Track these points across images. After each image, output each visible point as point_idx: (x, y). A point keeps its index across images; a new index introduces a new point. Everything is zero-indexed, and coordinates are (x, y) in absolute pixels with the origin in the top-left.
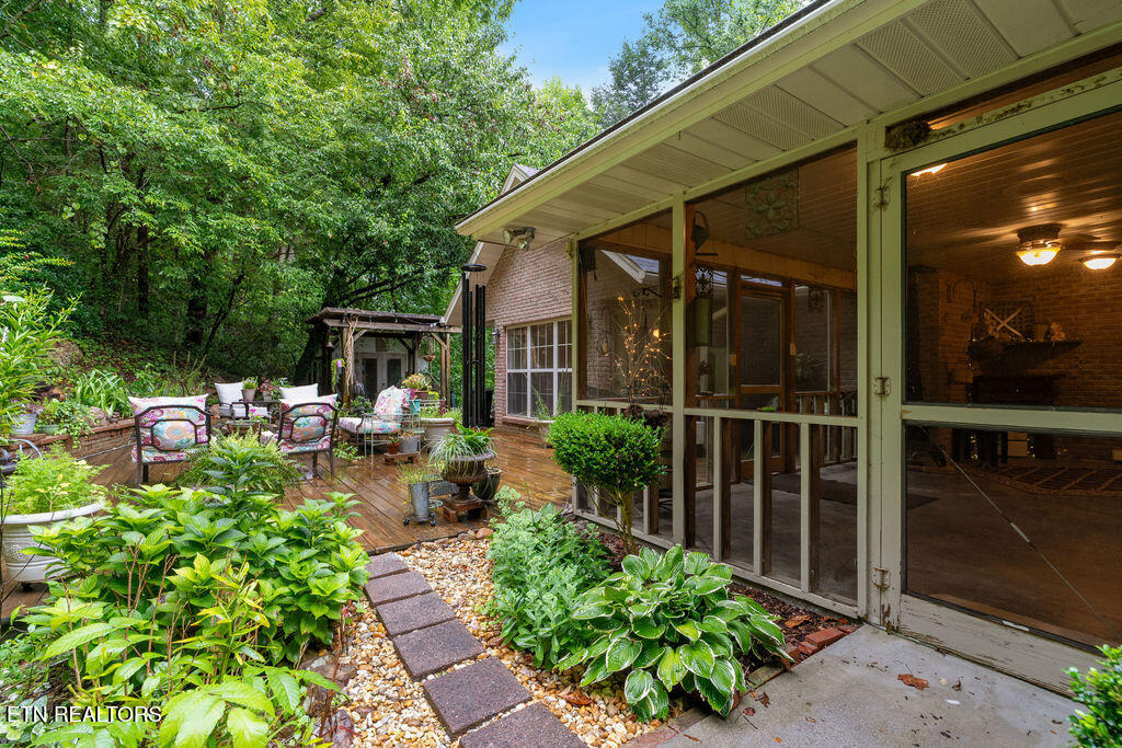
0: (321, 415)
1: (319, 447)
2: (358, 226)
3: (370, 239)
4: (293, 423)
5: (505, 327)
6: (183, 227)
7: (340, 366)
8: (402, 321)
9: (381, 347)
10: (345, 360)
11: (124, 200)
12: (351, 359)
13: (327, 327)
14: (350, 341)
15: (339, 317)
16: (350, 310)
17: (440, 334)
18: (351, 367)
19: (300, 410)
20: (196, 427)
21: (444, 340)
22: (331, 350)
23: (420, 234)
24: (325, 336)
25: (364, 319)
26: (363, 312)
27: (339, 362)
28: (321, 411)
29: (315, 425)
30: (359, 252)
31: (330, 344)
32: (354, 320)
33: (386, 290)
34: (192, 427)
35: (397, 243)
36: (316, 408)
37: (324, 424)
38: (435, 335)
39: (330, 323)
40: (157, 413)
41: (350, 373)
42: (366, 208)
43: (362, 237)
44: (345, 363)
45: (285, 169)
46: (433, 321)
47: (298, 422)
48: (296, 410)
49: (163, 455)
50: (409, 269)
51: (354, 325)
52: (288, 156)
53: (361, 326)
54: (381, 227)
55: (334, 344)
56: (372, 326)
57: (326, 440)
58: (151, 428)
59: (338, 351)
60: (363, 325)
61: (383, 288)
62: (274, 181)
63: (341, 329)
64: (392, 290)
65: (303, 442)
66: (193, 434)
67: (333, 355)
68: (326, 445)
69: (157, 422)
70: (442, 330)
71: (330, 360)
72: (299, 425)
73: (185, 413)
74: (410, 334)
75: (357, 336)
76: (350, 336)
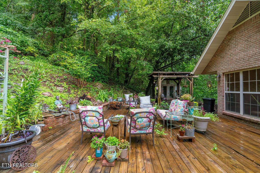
0: (148, 117)
1: (148, 131)
2: (163, 46)
3: (166, 49)
4: (136, 121)
5: (223, 74)
6: (119, 54)
7: (157, 89)
8: (176, 74)
9: (168, 83)
10: (159, 87)
11: (107, 49)
12: (160, 87)
13: (153, 77)
14: (160, 81)
15: (157, 74)
16: (160, 72)
17: (189, 78)
18: (160, 90)
19: (139, 115)
20: (99, 119)
21: (191, 80)
22: (155, 84)
23: (182, 45)
24: (153, 80)
25: (164, 74)
26: (164, 72)
27: (157, 88)
28: (148, 116)
29: (146, 122)
30: (163, 55)
31: (154, 83)
32: (161, 75)
33: (170, 66)
34: (97, 119)
35: (175, 49)
36: (146, 114)
37: (150, 121)
38: (187, 79)
39: (154, 76)
40: (86, 113)
41: (160, 91)
42: (165, 40)
43: (164, 50)
44: (159, 88)
45: (143, 35)
46: (187, 74)
47: (138, 120)
48: (137, 115)
49: (89, 129)
50: (179, 57)
51: (161, 76)
52: (144, 32)
53: (163, 77)
54: (170, 44)
55: (155, 82)
56: (166, 76)
57: (151, 128)
58: (84, 118)
59: (157, 84)
60: (164, 76)
61: (169, 66)
62: (140, 38)
63: (157, 78)
64: (172, 66)
65: (140, 129)
66: (98, 122)
67: (155, 85)
68: (151, 131)
69: (86, 116)
70: (190, 77)
71: (154, 87)
72: (138, 122)
73: (94, 114)
74: (178, 79)
75: (162, 80)
76: (160, 80)
